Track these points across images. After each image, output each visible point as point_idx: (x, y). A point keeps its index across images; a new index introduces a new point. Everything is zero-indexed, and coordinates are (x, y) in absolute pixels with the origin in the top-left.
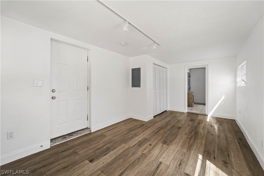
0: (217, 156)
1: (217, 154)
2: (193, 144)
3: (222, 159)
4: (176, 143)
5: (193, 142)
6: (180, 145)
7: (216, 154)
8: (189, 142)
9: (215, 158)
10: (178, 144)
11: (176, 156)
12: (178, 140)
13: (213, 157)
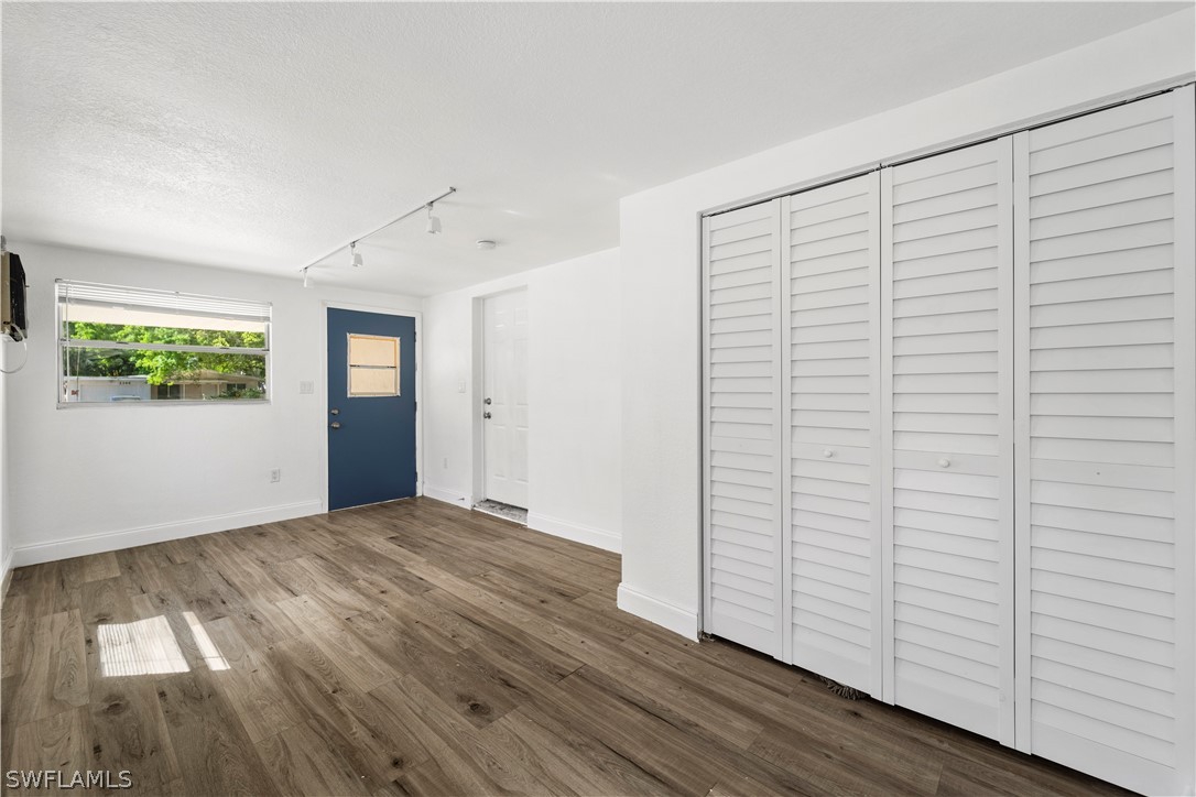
0: (154, 708)
1: (156, 715)
2: (285, 684)
3: (128, 713)
4: (345, 643)
5: (295, 691)
6: (318, 644)
7: (161, 715)
8: (308, 677)
9: (162, 695)
10: (331, 646)
11: (285, 619)
12: (356, 653)
13: (170, 696)
